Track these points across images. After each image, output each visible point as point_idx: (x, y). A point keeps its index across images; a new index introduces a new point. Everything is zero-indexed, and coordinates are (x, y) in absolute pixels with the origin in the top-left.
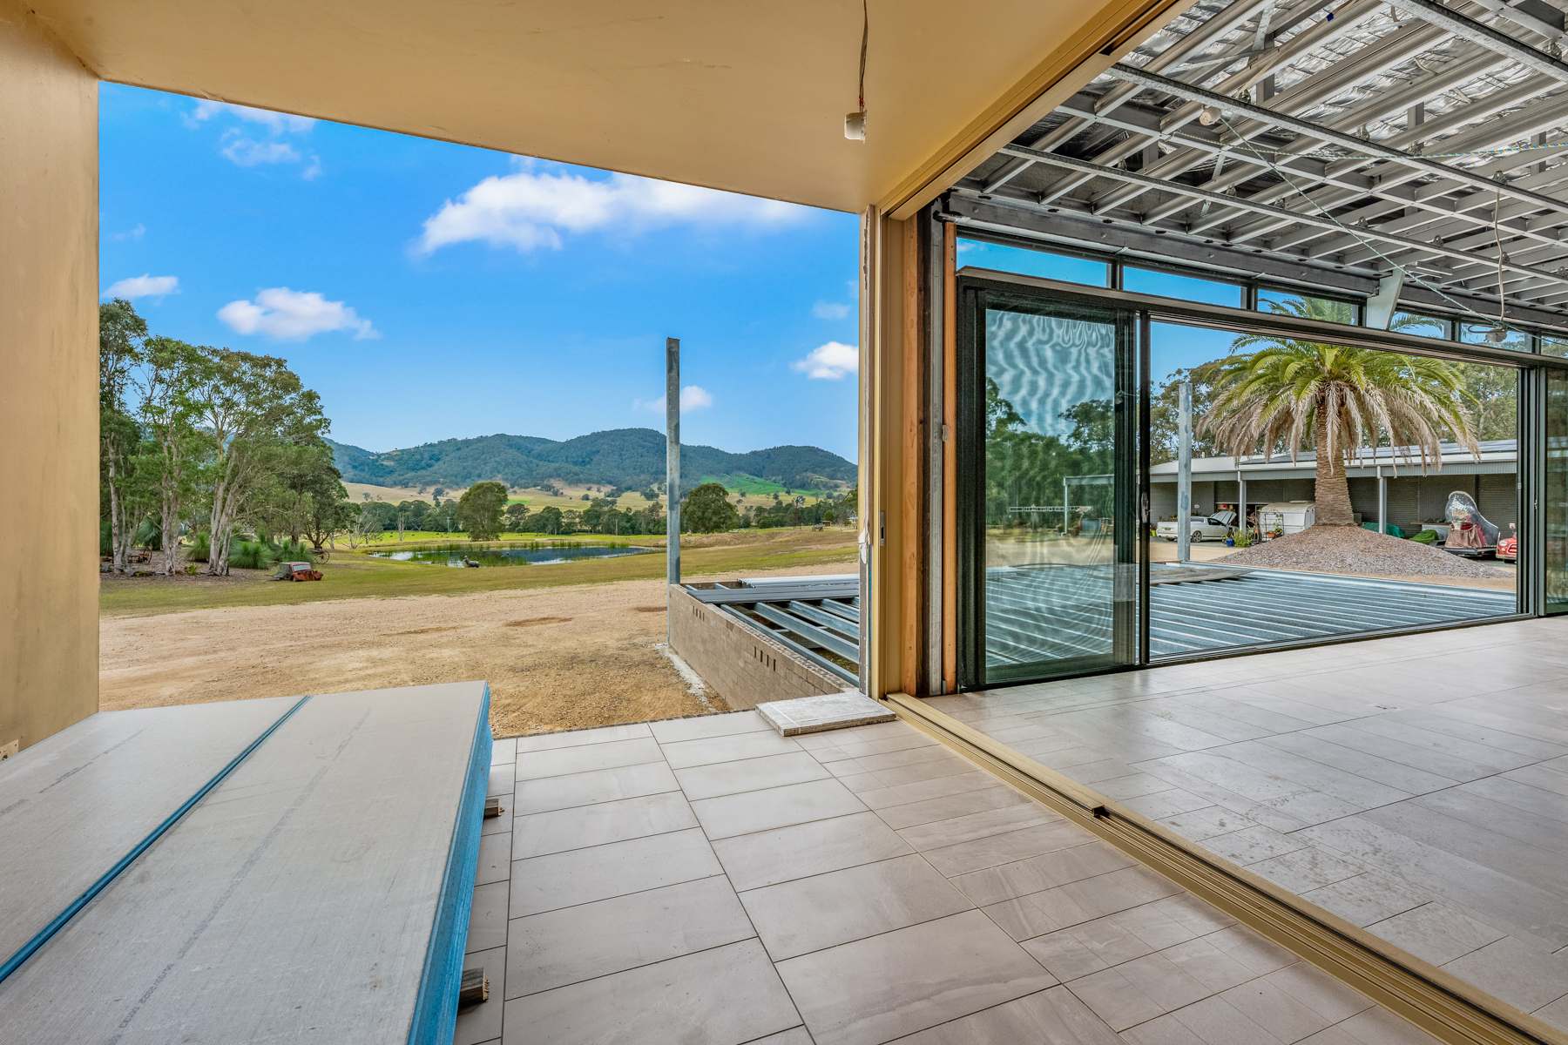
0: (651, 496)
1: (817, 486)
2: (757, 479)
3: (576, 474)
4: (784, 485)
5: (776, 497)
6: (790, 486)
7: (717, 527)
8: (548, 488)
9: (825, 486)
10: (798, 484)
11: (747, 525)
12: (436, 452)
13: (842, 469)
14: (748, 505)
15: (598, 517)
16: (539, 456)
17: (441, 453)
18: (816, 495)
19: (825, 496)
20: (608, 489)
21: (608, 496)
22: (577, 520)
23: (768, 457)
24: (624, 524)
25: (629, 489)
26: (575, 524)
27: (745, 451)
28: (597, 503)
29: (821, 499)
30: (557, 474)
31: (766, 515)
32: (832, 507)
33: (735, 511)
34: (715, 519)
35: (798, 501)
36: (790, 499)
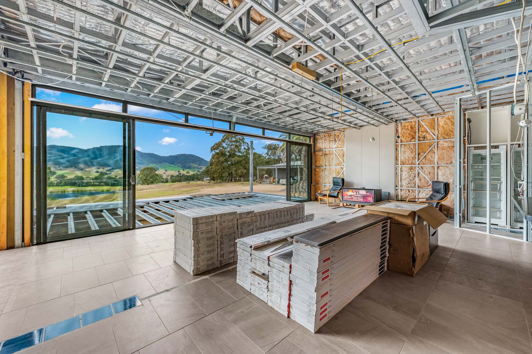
1: (194, 168)
2: (172, 165)
3: (93, 162)
4: (182, 167)
5: (179, 172)
6: (184, 168)
7: (152, 183)
8: (79, 168)
9: (197, 168)
10: (187, 167)
11: (167, 181)
13: (203, 162)
14: (168, 175)
15: (101, 179)
16: (75, 155)
18: (194, 171)
20: (107, 168)
21: (108, 171)
22: (91, 181)
23: (176, 158)
24: (114, 182)
28: (102, 174)
29: (196, 172)
30: (82, 163)
31: (174, 178)
32: (199, 175)
33: (161, 177)
34: (151, 180)
35: (187, 173)
36: (184, 172)
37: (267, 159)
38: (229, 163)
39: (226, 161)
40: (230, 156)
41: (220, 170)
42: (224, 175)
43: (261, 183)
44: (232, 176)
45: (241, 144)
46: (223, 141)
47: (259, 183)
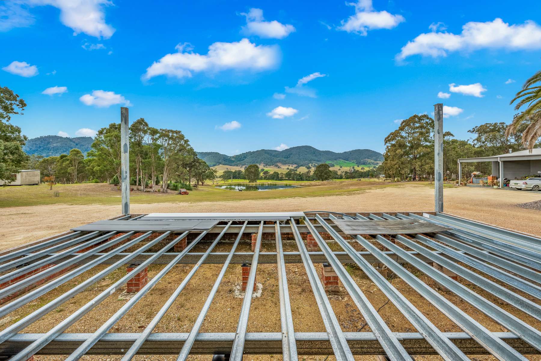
0: (309, 168)
1: (369, 164)
2: (346, 162)
3: (285, 161)
4: (357, 163)
5: (353, 168)
6: (359, 164)
7: (326, 179)
8: (276, 166)
9: (373, 163)
10: (362, 163)
11: (341, 178)
12: (245, 156)
13: (380, 157)
14: (343, 171)
15: (290, 175)
16: (274, 156)
17: (246, 156)
18: (369, 167)
19: (373, 167)
20: (295, 166)
21: (295, 168)
22: (284, 176)
23: (351, 154)
24: (298, 177)
25: (302, 166)
26: (283, 177)
27: (342, 152)
28: (291, 170)
29: (371, 168)
30: (279, 161)
31: (349, 174)
32: (375, 172)
33: (336, 173)
34: (325, 176)
35: (362, 169)
36: (359, 169)
37: (478, 148)
38: (411, 156)
39: (407, 153)
40: (412, 147)
41: (397, 166)
42: (403, 172)
43: (465, 185)
44: (415, 173)
45: (429, 129)
46: (402, 129)
47: (461, 184)
